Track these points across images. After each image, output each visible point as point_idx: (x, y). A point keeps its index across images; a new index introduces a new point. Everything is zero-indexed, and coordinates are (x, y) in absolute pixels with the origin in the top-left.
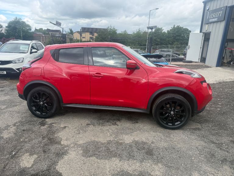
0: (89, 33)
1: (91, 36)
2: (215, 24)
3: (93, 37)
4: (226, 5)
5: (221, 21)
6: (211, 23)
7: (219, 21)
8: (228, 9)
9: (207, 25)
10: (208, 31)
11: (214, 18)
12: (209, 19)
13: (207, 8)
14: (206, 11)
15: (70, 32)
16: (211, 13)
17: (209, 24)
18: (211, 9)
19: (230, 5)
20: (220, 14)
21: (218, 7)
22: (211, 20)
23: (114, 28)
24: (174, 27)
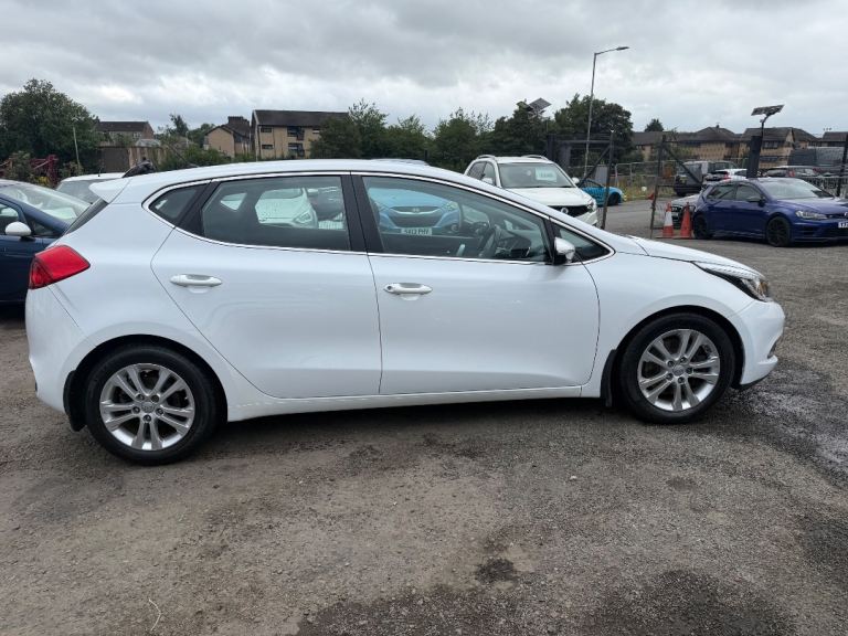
0: (284, 132)
1: (293, 140)
3: (300, 142)
15: (174, 127)
23: (371, 111)
24: (575, 101)
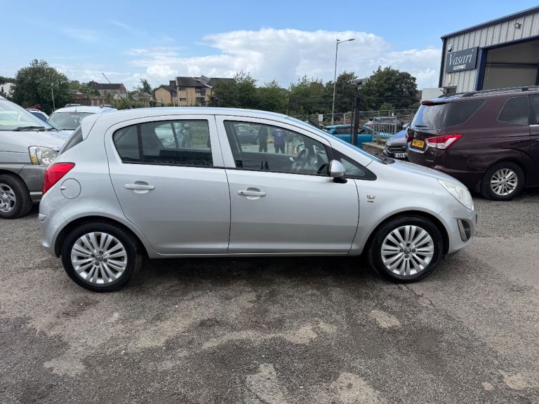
0: (193, 90)
1: (199, 95)
2: (462, 74)
3: (203, 96)
4: (477, 45)
5: (471, 70)
6: (455, 72)
7: (467, 69)
8: (481, 52)
9: (450, 76)
10: (451, 85)
11: (460, 64)
12: (452, 66)
13: (449, 49)
14: (447, 53)
16: (456, 56)
17: (453, 74)
18: (455, 50)
19: (482, 46)
20: (469, 58)
21: (465, 48)
22: (455, 68)
23: (248, 77)
24: (379, 70)
